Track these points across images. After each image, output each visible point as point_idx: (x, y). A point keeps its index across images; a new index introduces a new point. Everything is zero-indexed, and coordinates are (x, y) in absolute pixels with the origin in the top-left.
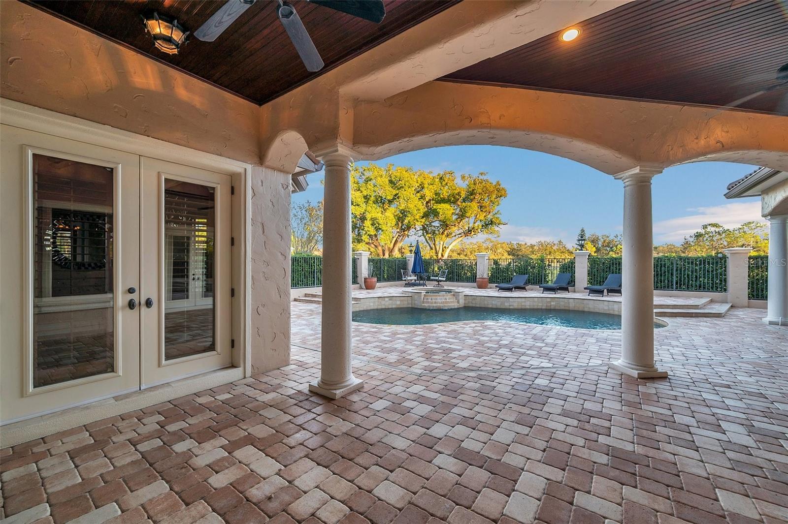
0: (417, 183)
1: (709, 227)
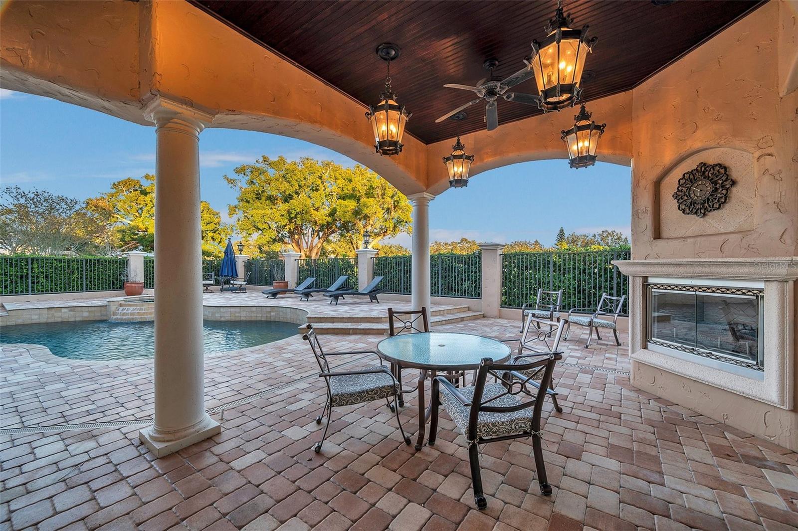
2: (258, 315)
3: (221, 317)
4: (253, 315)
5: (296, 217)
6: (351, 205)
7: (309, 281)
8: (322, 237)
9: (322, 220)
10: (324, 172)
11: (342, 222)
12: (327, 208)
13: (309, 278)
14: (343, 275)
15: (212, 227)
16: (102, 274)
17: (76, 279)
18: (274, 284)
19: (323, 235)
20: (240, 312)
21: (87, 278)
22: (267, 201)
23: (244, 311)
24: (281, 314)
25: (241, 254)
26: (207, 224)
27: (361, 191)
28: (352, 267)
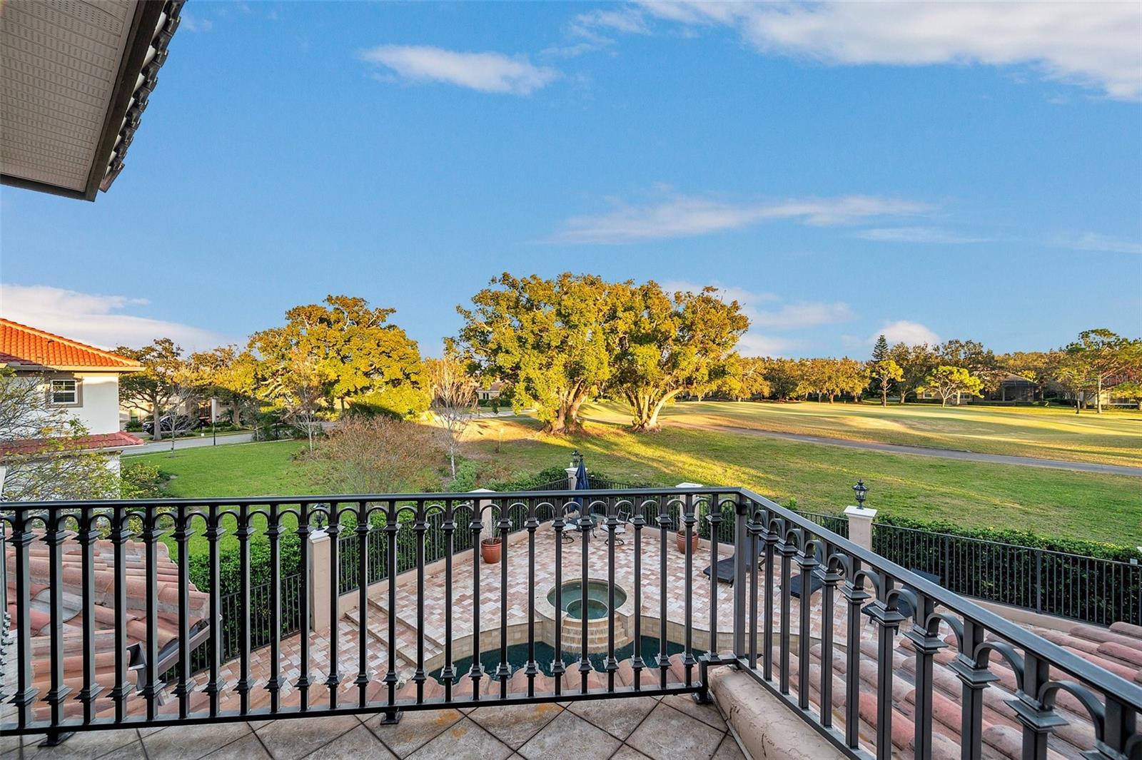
0: (606, 305)
1: (1092, 335)
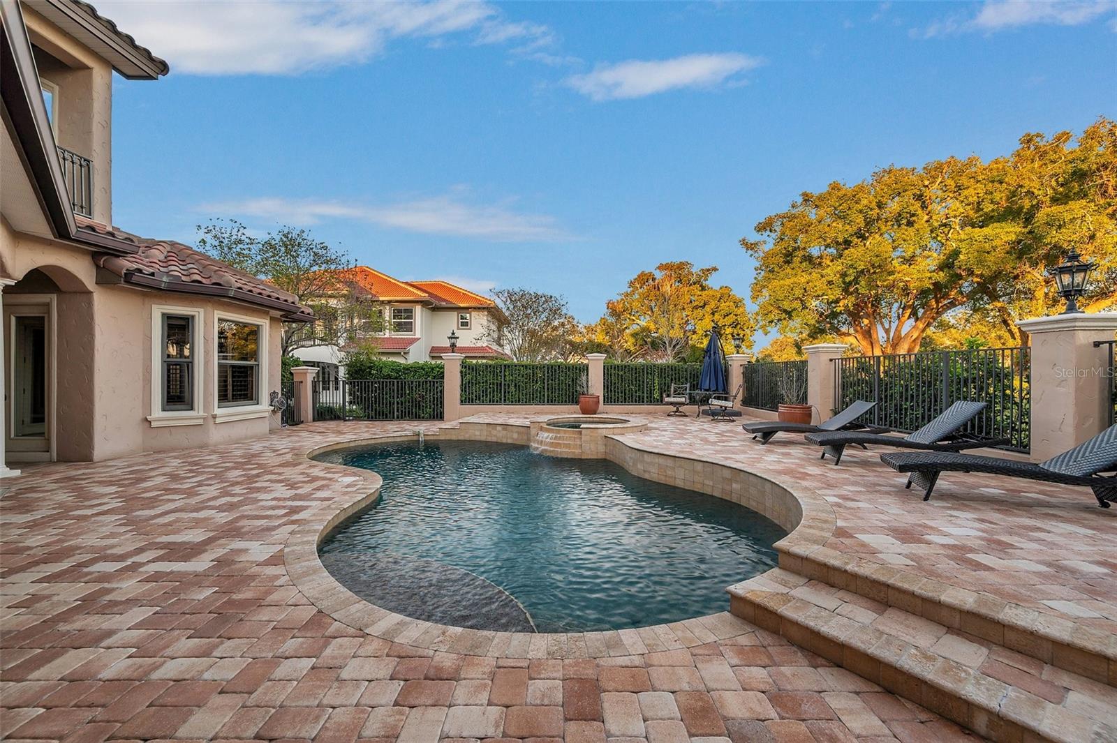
2: (707, 482)
3: (644, 471)
4: (697, 478)
5: (856, 281)
6: (1008, 232)
7: (859, 408)
8: (922, 318)
9: (921, 280)
10: (927, 183)
11: (976, 279)
12: (935, 255)
13: (858, 402)
14: (965, 399)
15: (731, 319)
16: (562, 383)
17: (539, 389)
18: (781, 409)
19: (924, 313)
20: (673, 468)
21: (548, 389)
22: (804, 264)
23: (681, 467)
24: (752, 490)
25: (738, 353)
26: (725, 316)
27: (1036, 192)
28: (1002, 377)
